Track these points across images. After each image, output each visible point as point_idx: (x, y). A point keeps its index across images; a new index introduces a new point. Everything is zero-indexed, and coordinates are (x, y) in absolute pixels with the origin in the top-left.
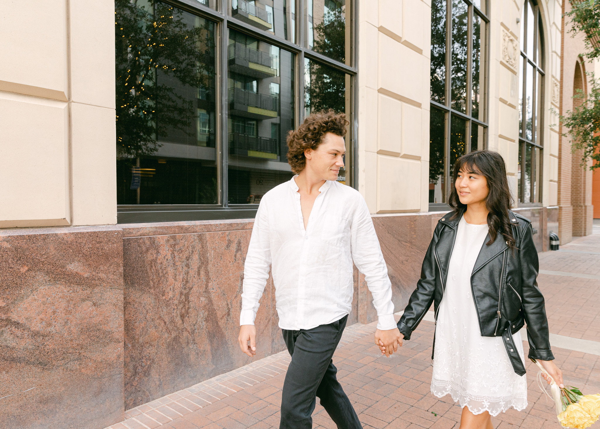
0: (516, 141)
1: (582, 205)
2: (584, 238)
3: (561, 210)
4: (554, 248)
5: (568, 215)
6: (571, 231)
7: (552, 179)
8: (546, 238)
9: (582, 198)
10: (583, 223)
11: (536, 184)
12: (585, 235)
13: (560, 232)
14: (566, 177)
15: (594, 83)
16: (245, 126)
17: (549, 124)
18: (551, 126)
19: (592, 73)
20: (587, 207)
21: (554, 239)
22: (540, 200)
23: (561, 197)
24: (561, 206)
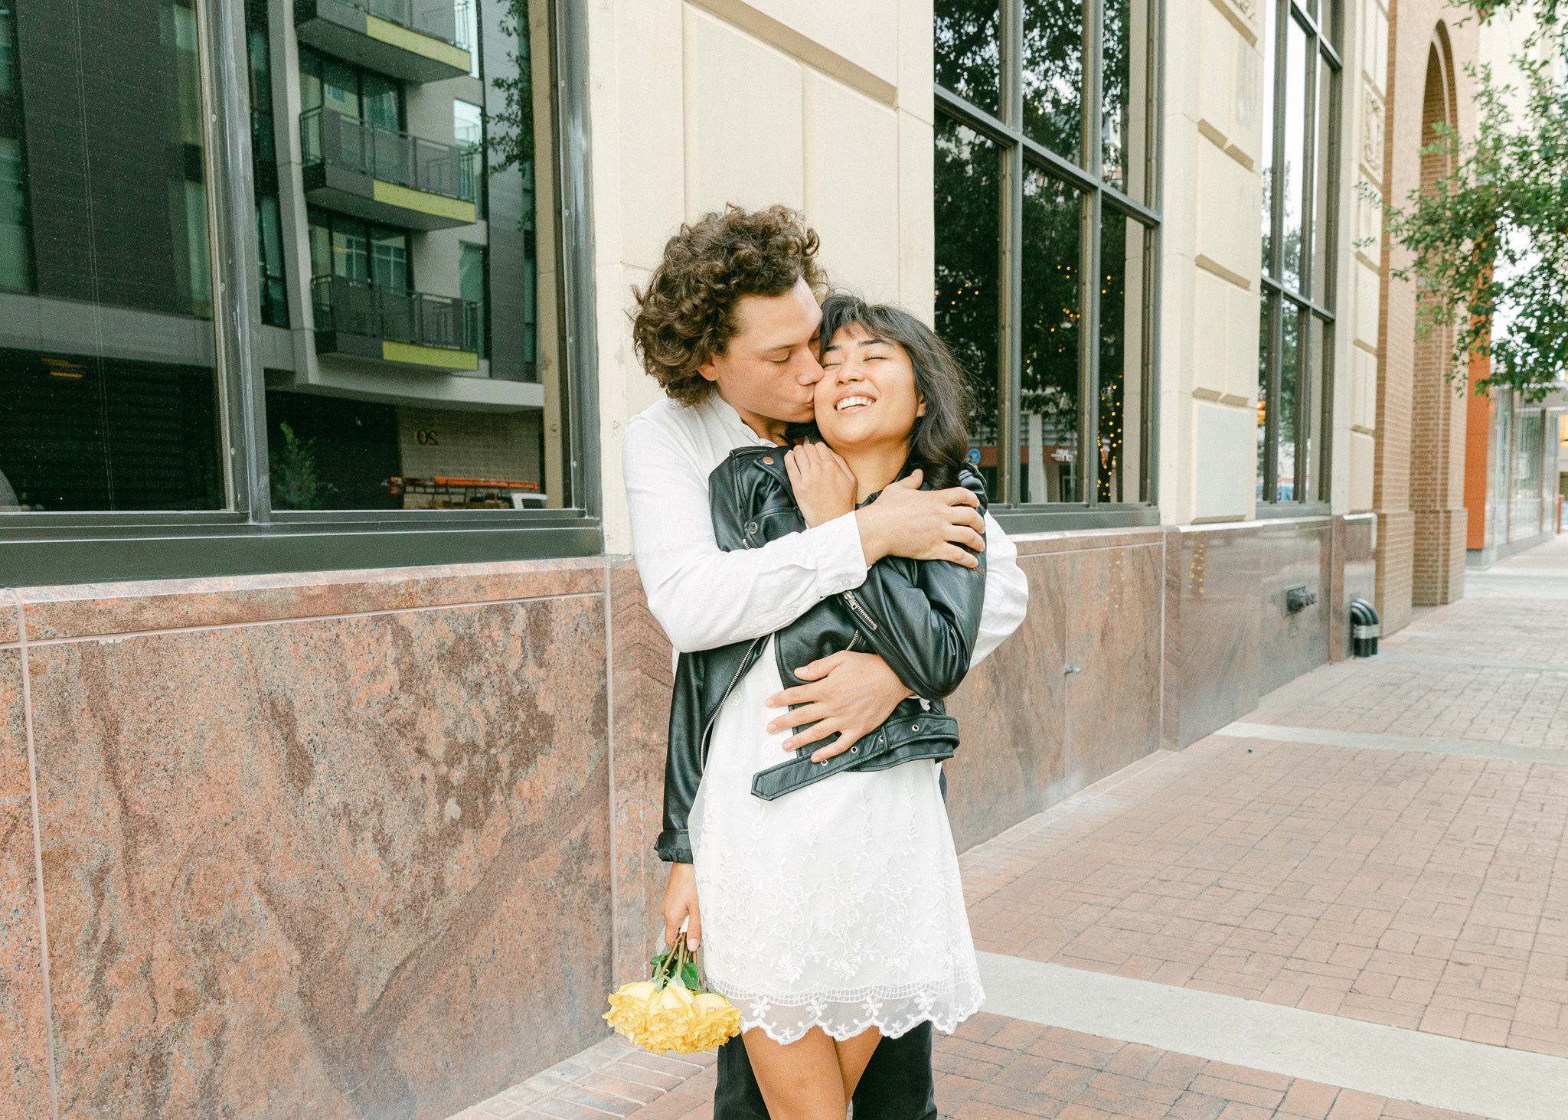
0: (1251, 287)
1: (1438, 508)
2: (1441, 610)
3: (1385, 522)
4: (1362, 648)
5: (1401, 542)
6: (1410, 590)
7: (1359, 422)
8: (1339, 615)
9: (1439, 487)
10: (1440, 563)
11: (1312, 445)
12: (1445, 602)
13: (1379, 595)
14: (1398, 419)
15: (1490, 101)
16: (369, 259)
17: (1353, 238)
18: (1358, 245)
19: (1485, 67)
20: (1452, 515)
21: (1364, 620)
22: (1324, 494)
23: (1384, 483)
24: (1384, 511)
